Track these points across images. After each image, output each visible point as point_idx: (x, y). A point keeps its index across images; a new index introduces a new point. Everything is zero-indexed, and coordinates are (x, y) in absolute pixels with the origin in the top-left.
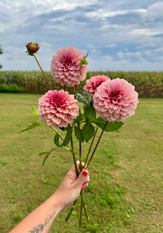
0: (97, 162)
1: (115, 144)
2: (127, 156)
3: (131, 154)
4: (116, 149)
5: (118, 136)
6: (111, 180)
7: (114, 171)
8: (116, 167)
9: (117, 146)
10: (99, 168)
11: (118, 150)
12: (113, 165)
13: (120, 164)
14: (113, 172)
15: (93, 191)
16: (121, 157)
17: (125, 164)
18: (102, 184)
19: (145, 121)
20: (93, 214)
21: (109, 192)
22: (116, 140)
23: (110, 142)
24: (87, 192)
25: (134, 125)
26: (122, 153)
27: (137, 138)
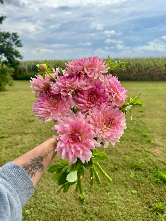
0: (136, 141)
1: (144, 123)
2: (160, 134)
3: (162, 132)
4: (147, 128)
5: (144, 116)
6: (155, 158)
7: (153, 148)
8: (154, 145)
9: (147, 126)
10: (140, 147)
11: (149, 129)
12: (151, 143)
13: (157, 142)
14: (154, 150)
15: (143, 169)
16: (155, 135)
17: (161, 141)
18: (148, 162)
19: (161, 102)
20: (154, 193)
21: (158, 169)
22: (144, 120)
23: (139, 121)
24: (137, 170)
25: (154, 106)
26: (154, 131)
27: (161, 117)
